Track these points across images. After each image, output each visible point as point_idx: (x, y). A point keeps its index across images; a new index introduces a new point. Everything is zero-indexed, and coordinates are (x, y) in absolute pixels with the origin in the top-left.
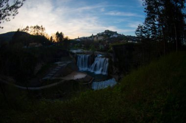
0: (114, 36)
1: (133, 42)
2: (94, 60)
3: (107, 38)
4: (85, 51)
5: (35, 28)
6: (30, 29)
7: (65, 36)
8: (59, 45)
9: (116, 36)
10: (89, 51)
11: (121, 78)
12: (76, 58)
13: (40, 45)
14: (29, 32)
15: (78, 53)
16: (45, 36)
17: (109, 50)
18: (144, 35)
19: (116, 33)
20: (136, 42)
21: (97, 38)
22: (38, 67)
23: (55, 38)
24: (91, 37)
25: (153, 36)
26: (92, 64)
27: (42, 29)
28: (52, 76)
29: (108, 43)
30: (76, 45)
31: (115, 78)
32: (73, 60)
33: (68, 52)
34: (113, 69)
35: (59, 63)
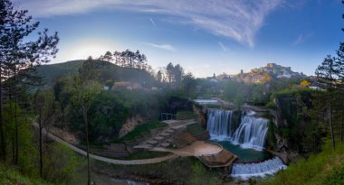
2: (240, 121)
4: (225, 103)
5: (123, 54)
6: (114, 57)
9: (288, 76)
10: (231, 104)
12: (206, 116)
13: (137, 85)
14: (113, 62)
16: (147, 69)
17: (269, 104)
18: (335, 76)
22: (129, 126)
24: (239, 75)
28: (155, 145)
29: (270, 89)
30: (208, 90)
32: (201, 119)
33: (191, 104)
34: (275, 140)
35: (170, 122)
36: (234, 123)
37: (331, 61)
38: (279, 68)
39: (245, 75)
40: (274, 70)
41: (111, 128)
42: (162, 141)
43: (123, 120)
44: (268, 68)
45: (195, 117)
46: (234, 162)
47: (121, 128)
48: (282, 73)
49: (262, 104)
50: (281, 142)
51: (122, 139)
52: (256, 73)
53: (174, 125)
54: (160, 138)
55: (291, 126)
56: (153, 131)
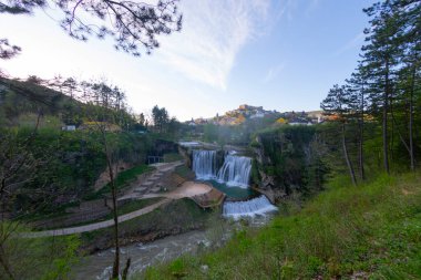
0: (257, 115)
2: (223, 160)
3: (244, 120)
4: (206, 144)
5: (96, 88)
7: (170, 116)
9: (262, 115)
10: (212, 145)
12: (191, 157)
13: (115, 128)
15: (193, 148)
16: (128, 111)
17: (251, 143)
19: (260, 109)
21: (226, 120)
23: (149, 120)
24: (215, 119)
26: (219, 168)
27: (118, 94)
28: (143, 192)
29: (247, 129)
30: (189, 133)
31: (267, 197)
32: (187, 159)
33: (176, 146)
34: (260, 178)
35: (158, 165)
36: (218, 162)
38: (251, 109)
39: (220, 118)
40: (246, 111)
42: (152, 186)
44: (241, 110)
45: (181, 159)
46: (224, 201)
48: (255, 113)
50: (267, 180)
51: (100, 192)
52: (231, 115)
53: (162, 167)
54: (150, 183)
55: (275, 163)
56: (140, 177)
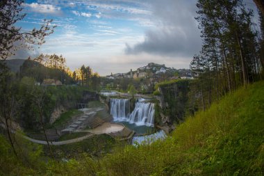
0: (161, 71)
1: (189, 78)
2: (134, 106)
3: (152, 74)
4: (122, 94)
7: (93, 73)
8: (85, 84)
9: (164, 71)
10: (126, 94)
11: (172, 130)
12: (109, 104)
13: (59, 83)
14: (43, 63)
15: (111, 97)
16: (66, 70)
17: (155, 92)
18: (201, 68)
19: (163, 66)
20: (192, 78)
21: (138, 75)
22: (56, 114)
23: (79, 75)
24: (129, 74)
25: (214, 69)
26: (131, 112)
27: (62, 60)
28: (76, 128)
29: (153, 81)
30: (108, 85)
31: (164, 131)
33: (98, 96)
34: (160, 118)
35: (85, 110)
36: (130, 108)
37: (198, 58)
39: (134, 73)
41: (43, 117)
42: (81, 124)
43: (52, 110)
44: (149, 66)
45: (102, 105)
46: (133, 136)
47: (50, 116)
49: (149, 93)
50: (165, 119)
53: (88, 112)
54: (79, 122)
55: (171, 106)
56: (73, 117)
